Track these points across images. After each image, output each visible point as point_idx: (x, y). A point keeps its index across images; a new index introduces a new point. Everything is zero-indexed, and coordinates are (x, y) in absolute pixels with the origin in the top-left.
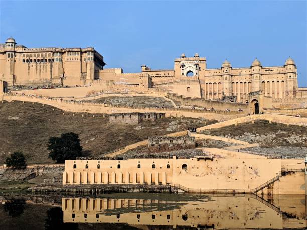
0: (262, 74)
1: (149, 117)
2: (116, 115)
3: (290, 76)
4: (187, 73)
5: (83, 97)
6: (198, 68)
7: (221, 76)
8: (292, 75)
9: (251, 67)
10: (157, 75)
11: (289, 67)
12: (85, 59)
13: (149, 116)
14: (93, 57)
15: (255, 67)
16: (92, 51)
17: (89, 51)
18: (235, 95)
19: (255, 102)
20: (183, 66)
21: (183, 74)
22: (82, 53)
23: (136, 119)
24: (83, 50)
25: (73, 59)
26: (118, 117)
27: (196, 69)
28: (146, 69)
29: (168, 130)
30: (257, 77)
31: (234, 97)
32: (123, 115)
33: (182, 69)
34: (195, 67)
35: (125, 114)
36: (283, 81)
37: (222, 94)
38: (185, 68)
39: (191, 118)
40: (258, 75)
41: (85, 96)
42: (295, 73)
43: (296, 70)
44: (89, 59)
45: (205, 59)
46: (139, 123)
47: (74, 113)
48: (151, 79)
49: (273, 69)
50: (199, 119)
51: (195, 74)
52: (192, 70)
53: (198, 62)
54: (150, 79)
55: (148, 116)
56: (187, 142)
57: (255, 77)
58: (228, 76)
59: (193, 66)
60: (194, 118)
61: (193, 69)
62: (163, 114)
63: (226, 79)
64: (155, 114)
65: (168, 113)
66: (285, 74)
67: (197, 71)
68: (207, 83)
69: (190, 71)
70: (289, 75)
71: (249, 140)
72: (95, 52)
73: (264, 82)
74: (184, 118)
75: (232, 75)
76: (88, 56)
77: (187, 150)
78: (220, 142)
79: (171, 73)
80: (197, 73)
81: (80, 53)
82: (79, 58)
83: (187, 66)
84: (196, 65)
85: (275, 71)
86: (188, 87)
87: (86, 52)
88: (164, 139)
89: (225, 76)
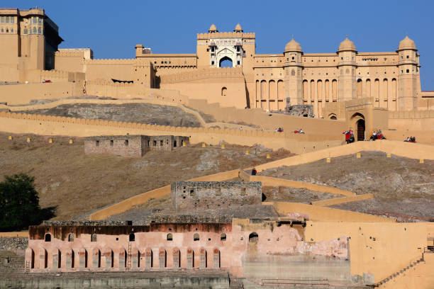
0: (357, 67)
1: (162, 145)
2: (97, 141)
3: (408, 71)
4: (221, 60)
5: (25, 103)
6: (241, 52)
7: (284, 67)
8: (410, 67)
9: (338, 53)
10: (164, 65)
11: (406, 53)
12: (26, 32)
13: (162, 141)
14: (42, 26)
15: (345, 52)
16: (40, 16)
17: (35, 16)
18: (309, 103)
19: (358, 118)
20: (213, 48)
21: (213, 63)
22: (20, 18)
23: (136, 146)
24: (23, 14)
25: (7, 31)
26: (100, 144)
27: (238, 54)
28: (144, 52)
29: (199, 169)
30: (347, 71)
31: (308, 106)
32: (112, 140)
33: (212, 55)
34: (235, 51)
35: (115, 137)
36: (394, 79)
37: (285, 102)
38: (217, 51)
39: (239, 146)
40: (350, 68)
41: (28, 102)
42: (416, 65)
43: (417, 60)
44: (35, 31)
45: (254, 37)
46: (142, 155)
47: (11, 134)
48: (156, 71)
49: (375, 57)
50: (256, 147)
51: (235, 64)
52: (229, 56)
53: (240, 40)
54: (153, 71)
55: (159, 143)
56: (247, 191)
57: (344, 72)
58: (296, 68)
59: (231, 48)
60: (245, 146)
61: (233, 55)
62: (186, 139)
63: (293, 73)
64: (172, 137)
65: (196, 137)
66: (398, 66)
67: (239, 58)
68: (257, 81)
69: (226, 58)
70: (405, 67)
71: (355, 187)
72: (44, 17)
73: (359, 80)
74: (228, 146)
75: (303, 68)
76: (33, 26)
77: (246, 206)
78: (303, 191)
79: (191, 61)
80: (239, 63)
81: (16, 18)
82: (16, 29)
83: (220, 48)
84: (238, 47)
85: (381, 60)
86: (224, 88)
87: (28, 17)
88: (206, 185)
89: (290, 68)
